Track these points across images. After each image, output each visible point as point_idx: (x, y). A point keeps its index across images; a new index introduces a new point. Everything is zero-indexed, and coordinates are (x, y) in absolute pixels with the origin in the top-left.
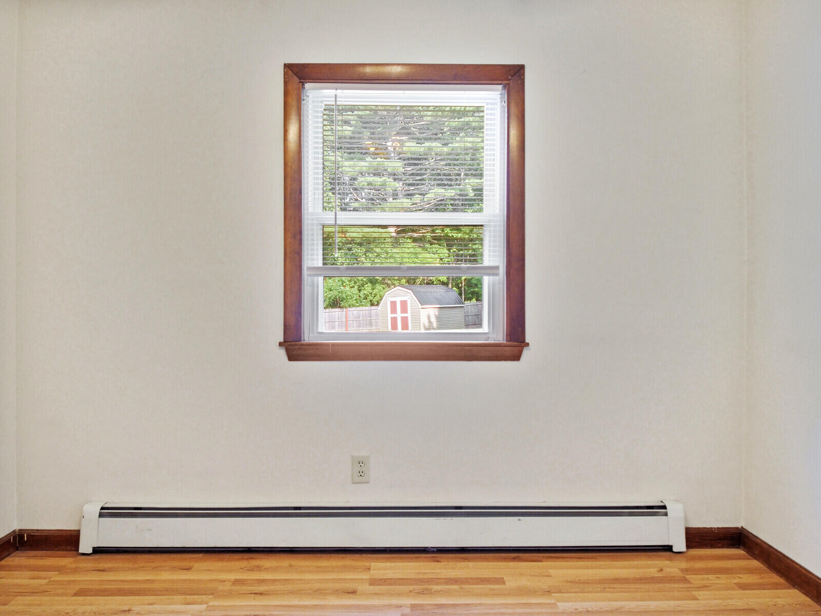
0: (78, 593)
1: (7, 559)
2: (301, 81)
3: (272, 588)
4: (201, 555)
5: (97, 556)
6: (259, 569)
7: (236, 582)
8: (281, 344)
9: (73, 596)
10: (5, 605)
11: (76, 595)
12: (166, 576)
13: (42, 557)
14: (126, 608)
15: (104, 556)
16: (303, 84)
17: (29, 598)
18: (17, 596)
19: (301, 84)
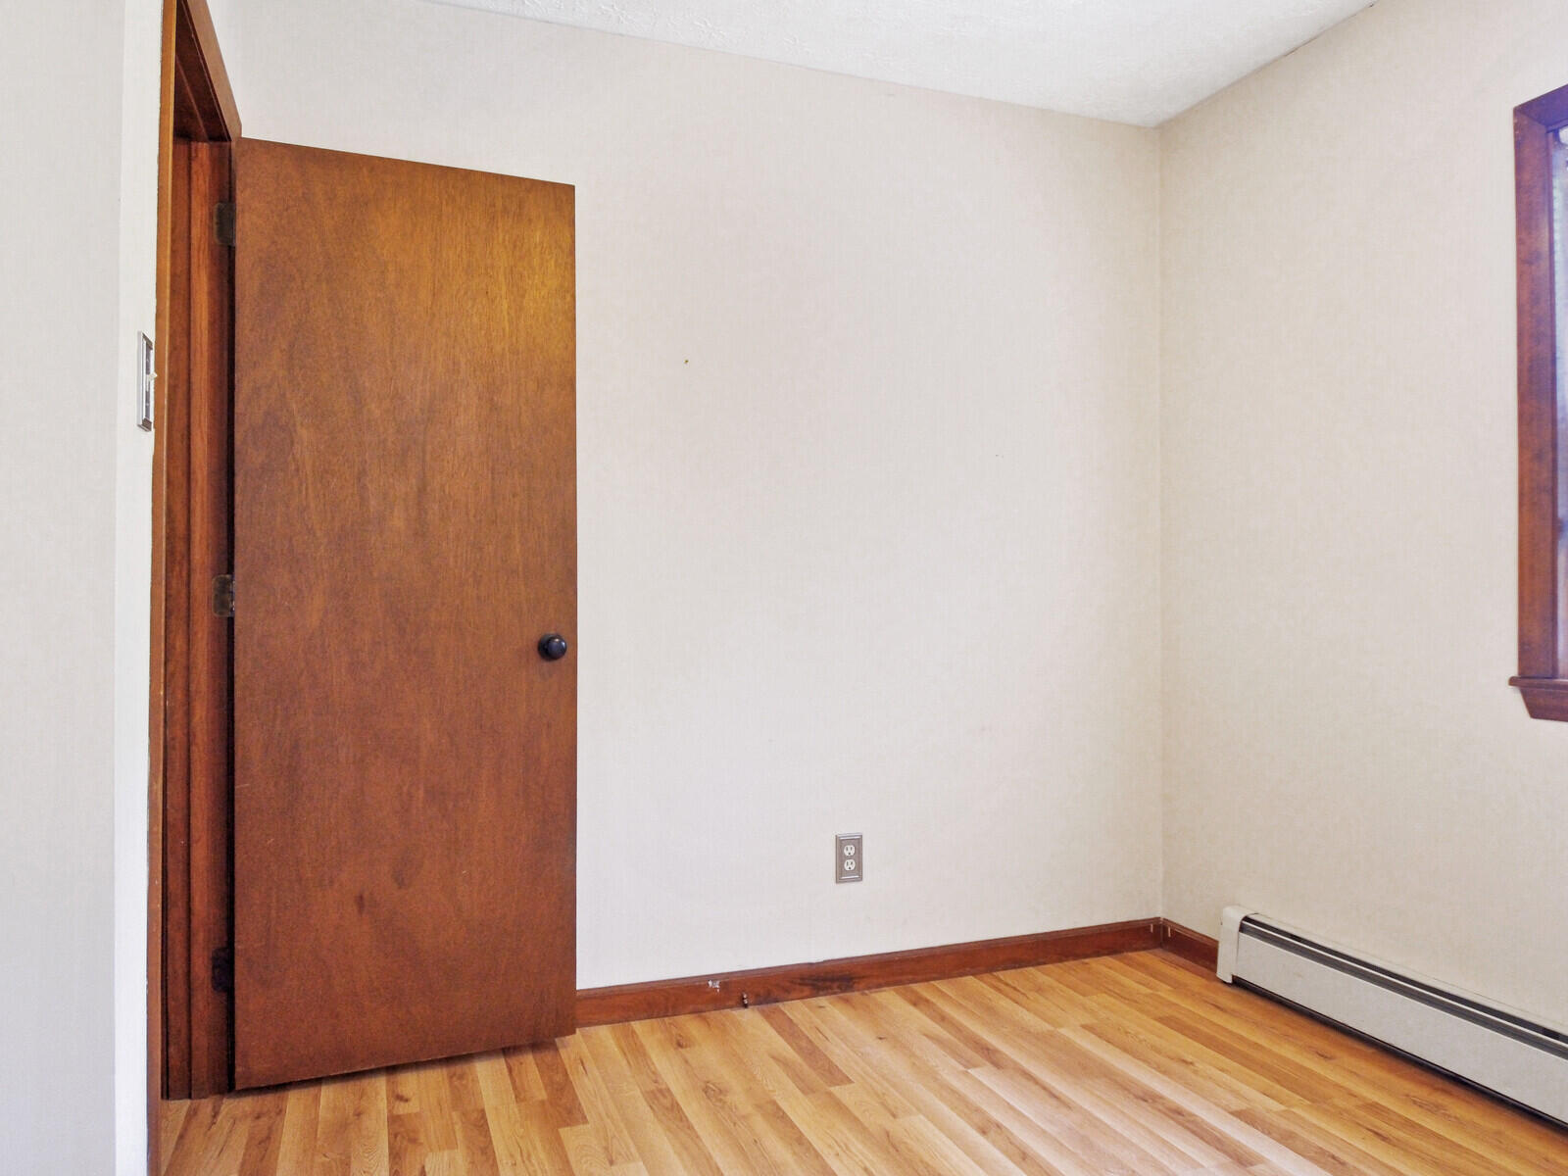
0: (1166, 1021)
1: (1142, 953)
2: (1551, 128)
3: (1415, 1141)
4: (1370, 1050)
5: (1236, 991)
6: (1434, 1109)
7: (1374, 1108)
8: (1513, 681)
9: (1156, 1020)
10: (1084, 995)
11: (1160, 1020)
12: (1287, 1051)
13: (1178, 966)
14: (1189, 1059)
15: (1244, 995)
16: (1556, 133)
17: (1113, 1000)
18: (1106, 993)
19: (1551, 135)
